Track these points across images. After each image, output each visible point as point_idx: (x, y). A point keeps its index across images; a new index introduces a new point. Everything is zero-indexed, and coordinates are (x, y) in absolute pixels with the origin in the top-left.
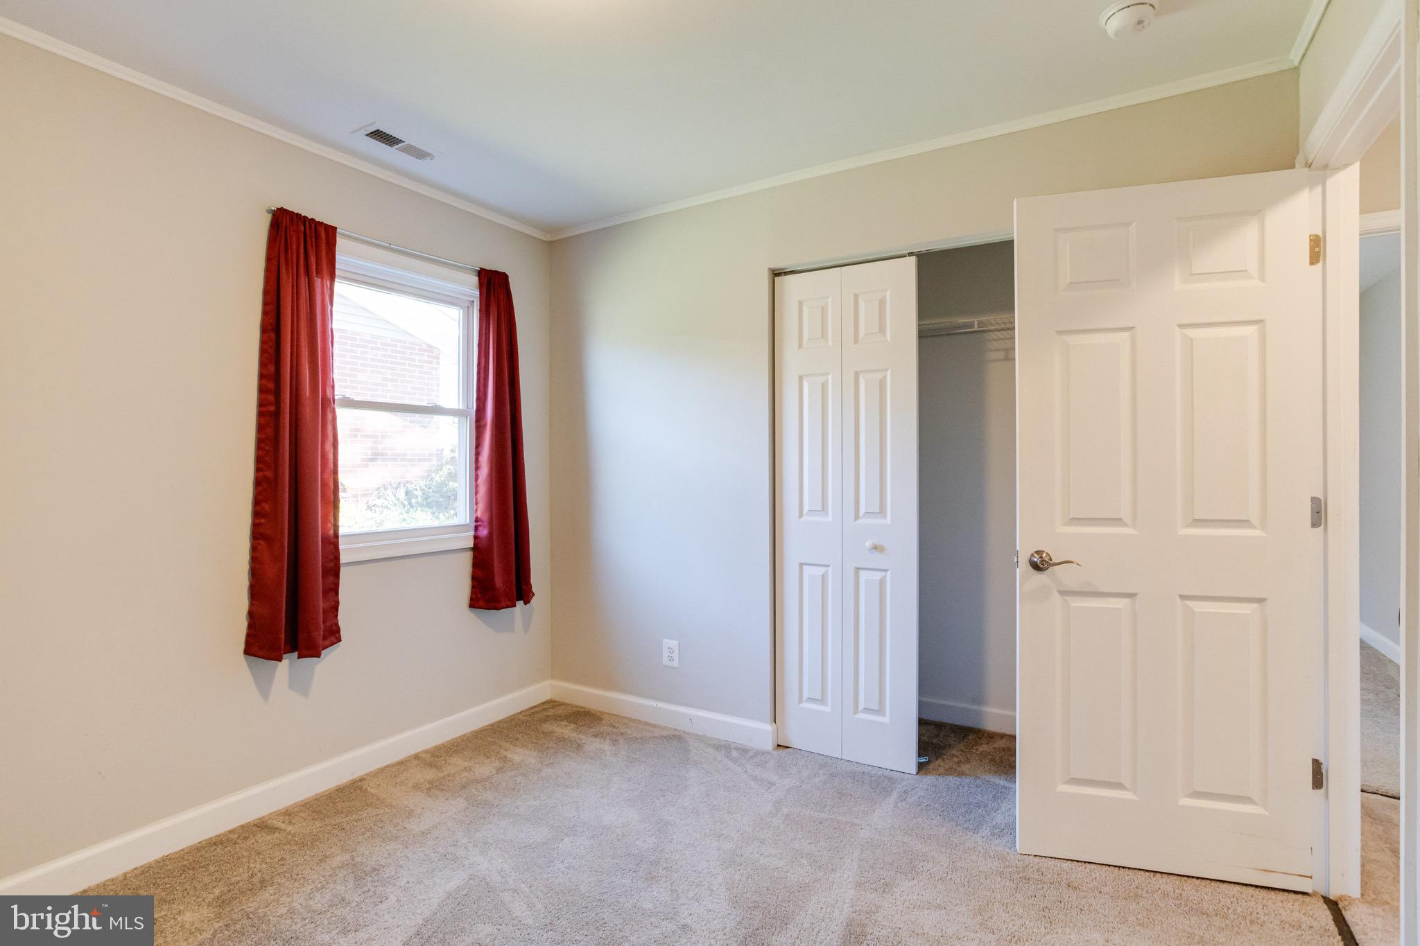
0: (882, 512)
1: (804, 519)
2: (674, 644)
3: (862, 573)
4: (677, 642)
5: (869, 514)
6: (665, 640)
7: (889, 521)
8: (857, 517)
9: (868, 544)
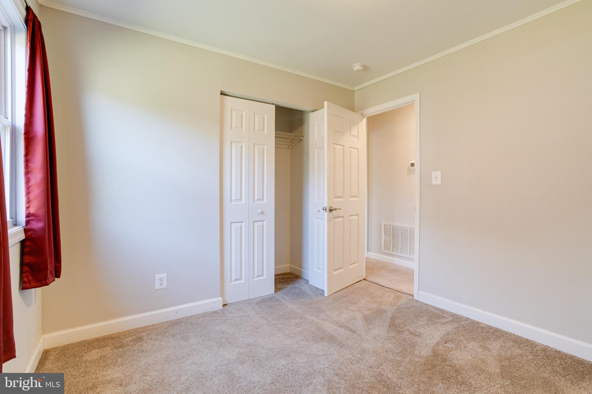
0: (263, 199)
1: (232, 203)
2: (164, 275)
3: (255, 223)
4: (166, 274)
5: (258, 200)
6: (157, 275)
7: (265, 202)
8: (254, 202)
9: (259, 211)
